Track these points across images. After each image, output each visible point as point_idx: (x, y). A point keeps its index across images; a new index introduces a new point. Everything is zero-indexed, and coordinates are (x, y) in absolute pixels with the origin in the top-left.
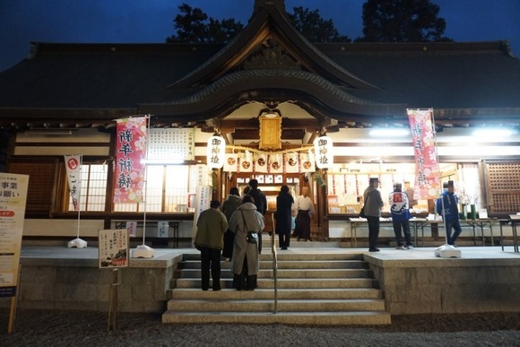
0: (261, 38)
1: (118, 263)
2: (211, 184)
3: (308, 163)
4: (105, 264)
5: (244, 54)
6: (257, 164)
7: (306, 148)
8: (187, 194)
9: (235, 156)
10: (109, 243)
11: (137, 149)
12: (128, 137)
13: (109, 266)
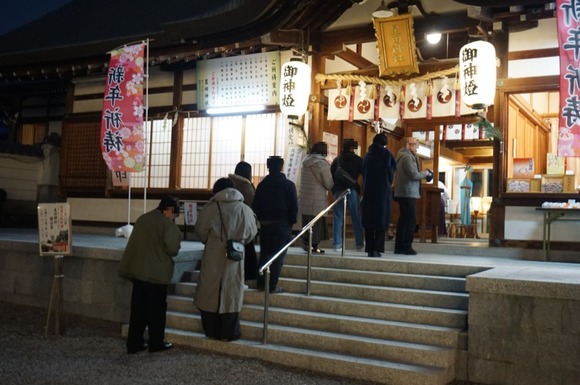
1: (59, 248)
4: (45, 249)
6: (381, 104)
10: (49, 221)
11: (128, 94)
12: (119, 76)
13: (51, 252)
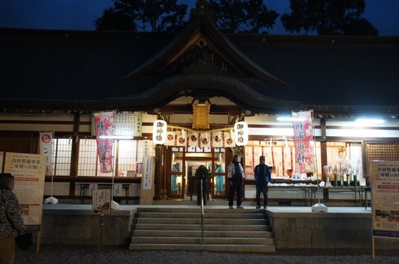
0: (195, 40)
1: (104, 211)
2: (154, 155)
3: (230, 140)
4: (96, 211)
5: (181, 53)
6: (190, 140)
7: (229, 129)
8: (135, 163)
9: (173, 134)
10: (98, 198)
12: (102, 127)
13: (99, 213)
